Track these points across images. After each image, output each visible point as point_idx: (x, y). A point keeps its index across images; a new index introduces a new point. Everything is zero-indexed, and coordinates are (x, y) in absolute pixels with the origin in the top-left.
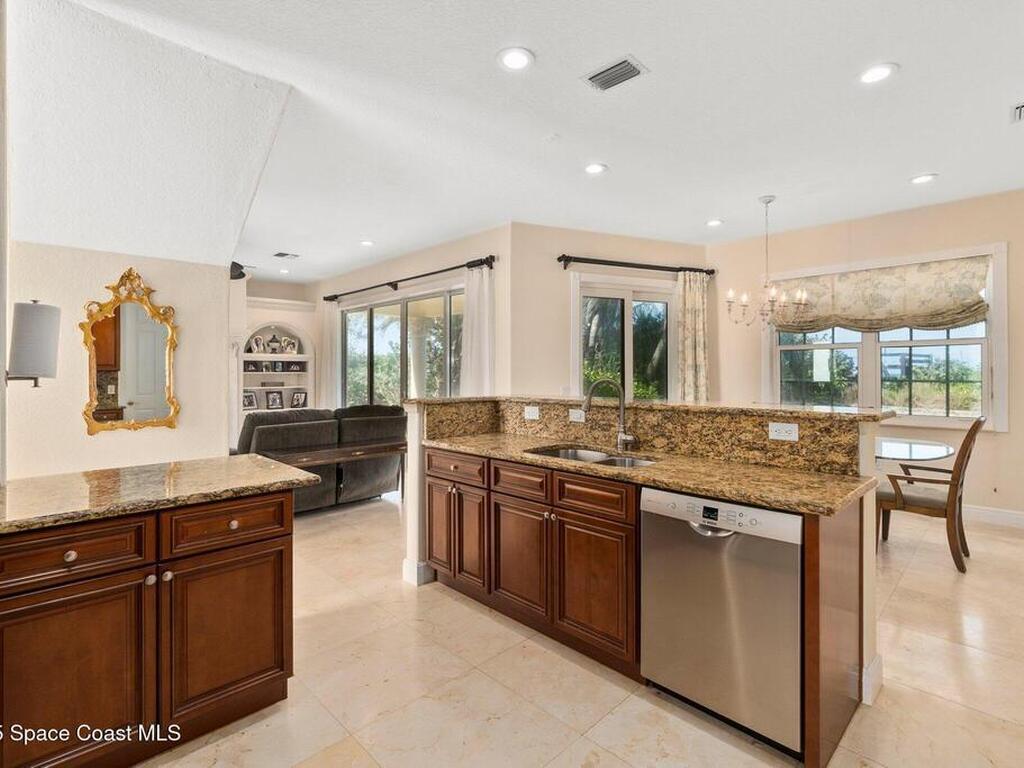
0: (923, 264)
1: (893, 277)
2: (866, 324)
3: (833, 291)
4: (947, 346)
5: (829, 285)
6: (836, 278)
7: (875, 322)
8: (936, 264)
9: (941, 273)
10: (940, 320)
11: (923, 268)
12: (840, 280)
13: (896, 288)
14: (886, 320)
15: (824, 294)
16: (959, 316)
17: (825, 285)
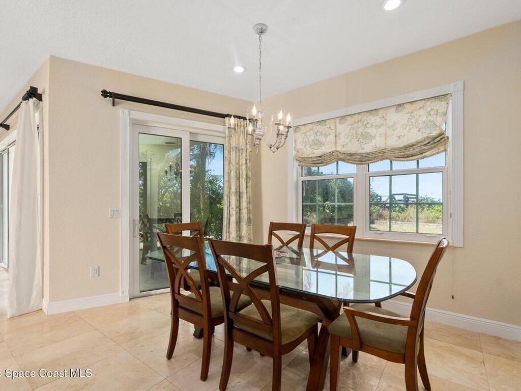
0: (399, 105)
1: (376, 118)
2: (358, 157)
3: (336, 133)
4: (417, 174)
5: (333, 127)
6: (338, 120)
7: (364, 155)
8: (409, 104)
9: (412, 112)
10: (411, 151)
11: (400, 109)
12: (340, 123)
13: (380, 127)
14: (372, 153)
15: (330, 134)
16: (426, 148)
17: (330, 127)
